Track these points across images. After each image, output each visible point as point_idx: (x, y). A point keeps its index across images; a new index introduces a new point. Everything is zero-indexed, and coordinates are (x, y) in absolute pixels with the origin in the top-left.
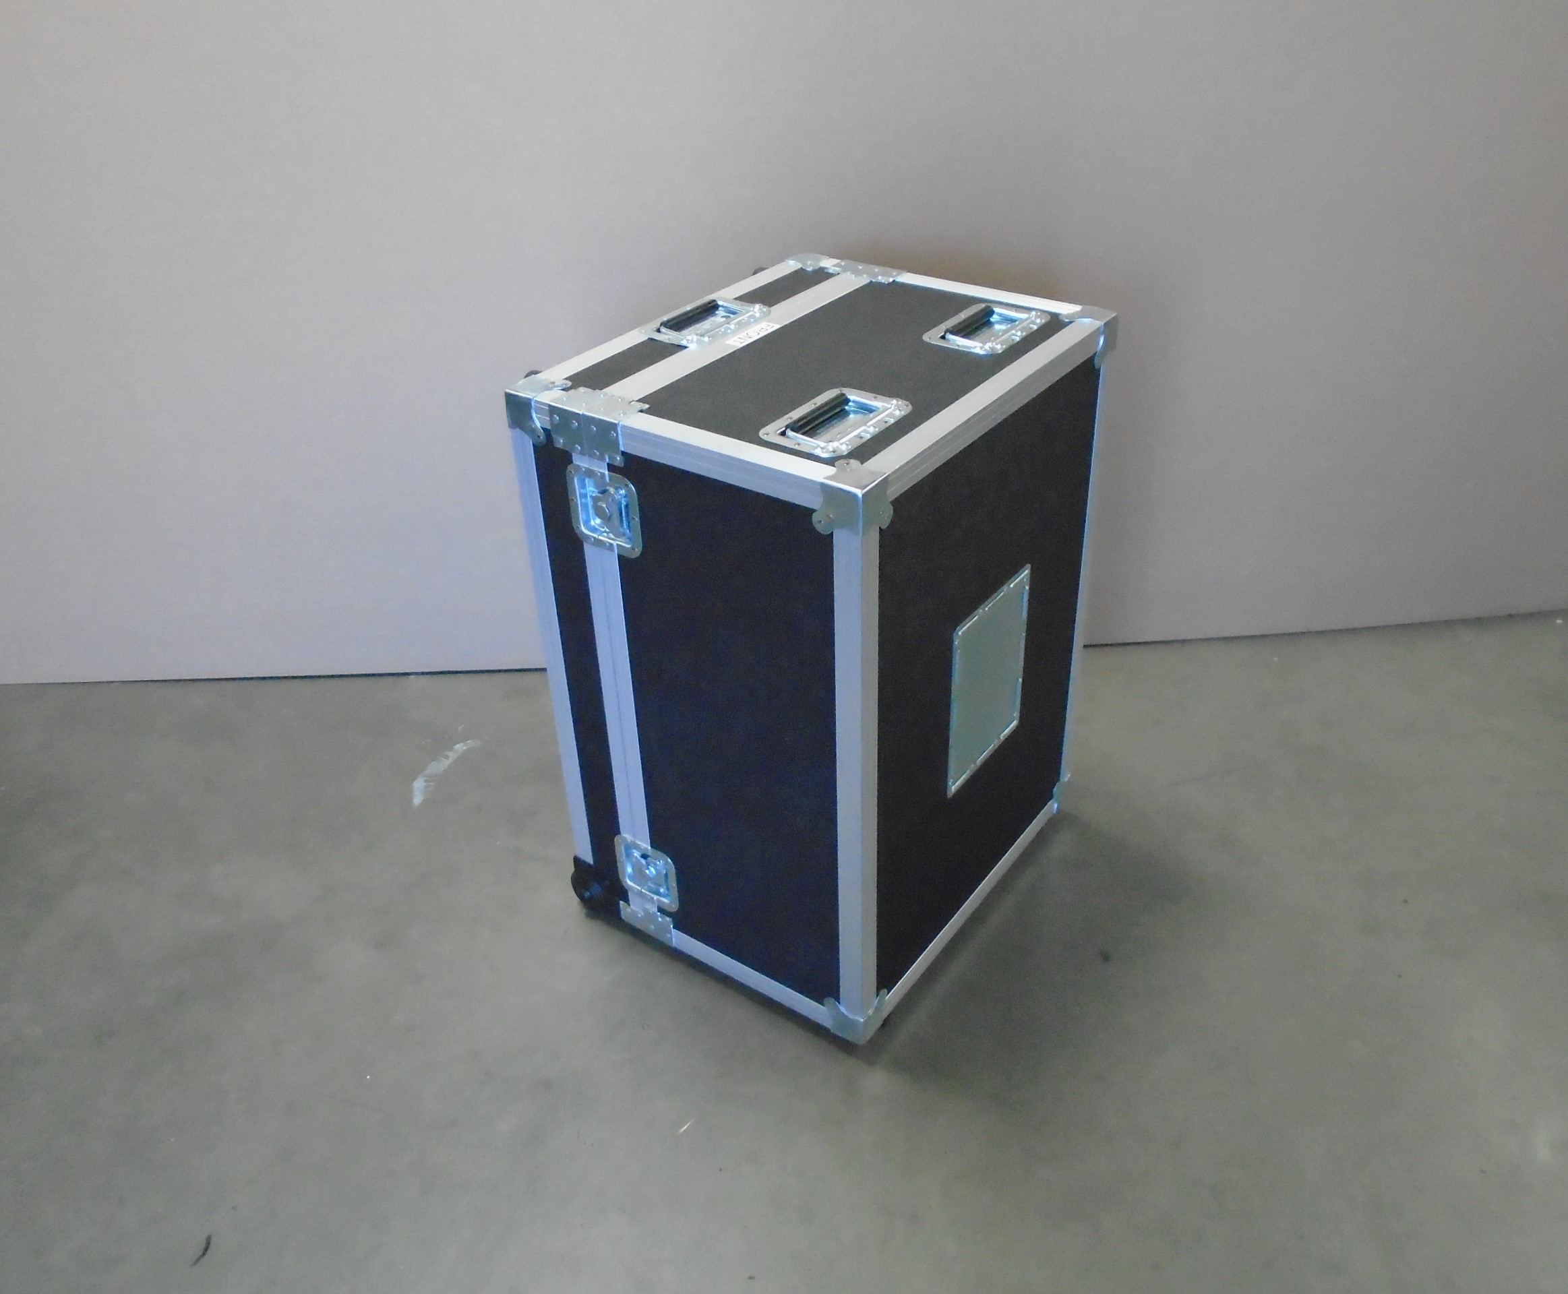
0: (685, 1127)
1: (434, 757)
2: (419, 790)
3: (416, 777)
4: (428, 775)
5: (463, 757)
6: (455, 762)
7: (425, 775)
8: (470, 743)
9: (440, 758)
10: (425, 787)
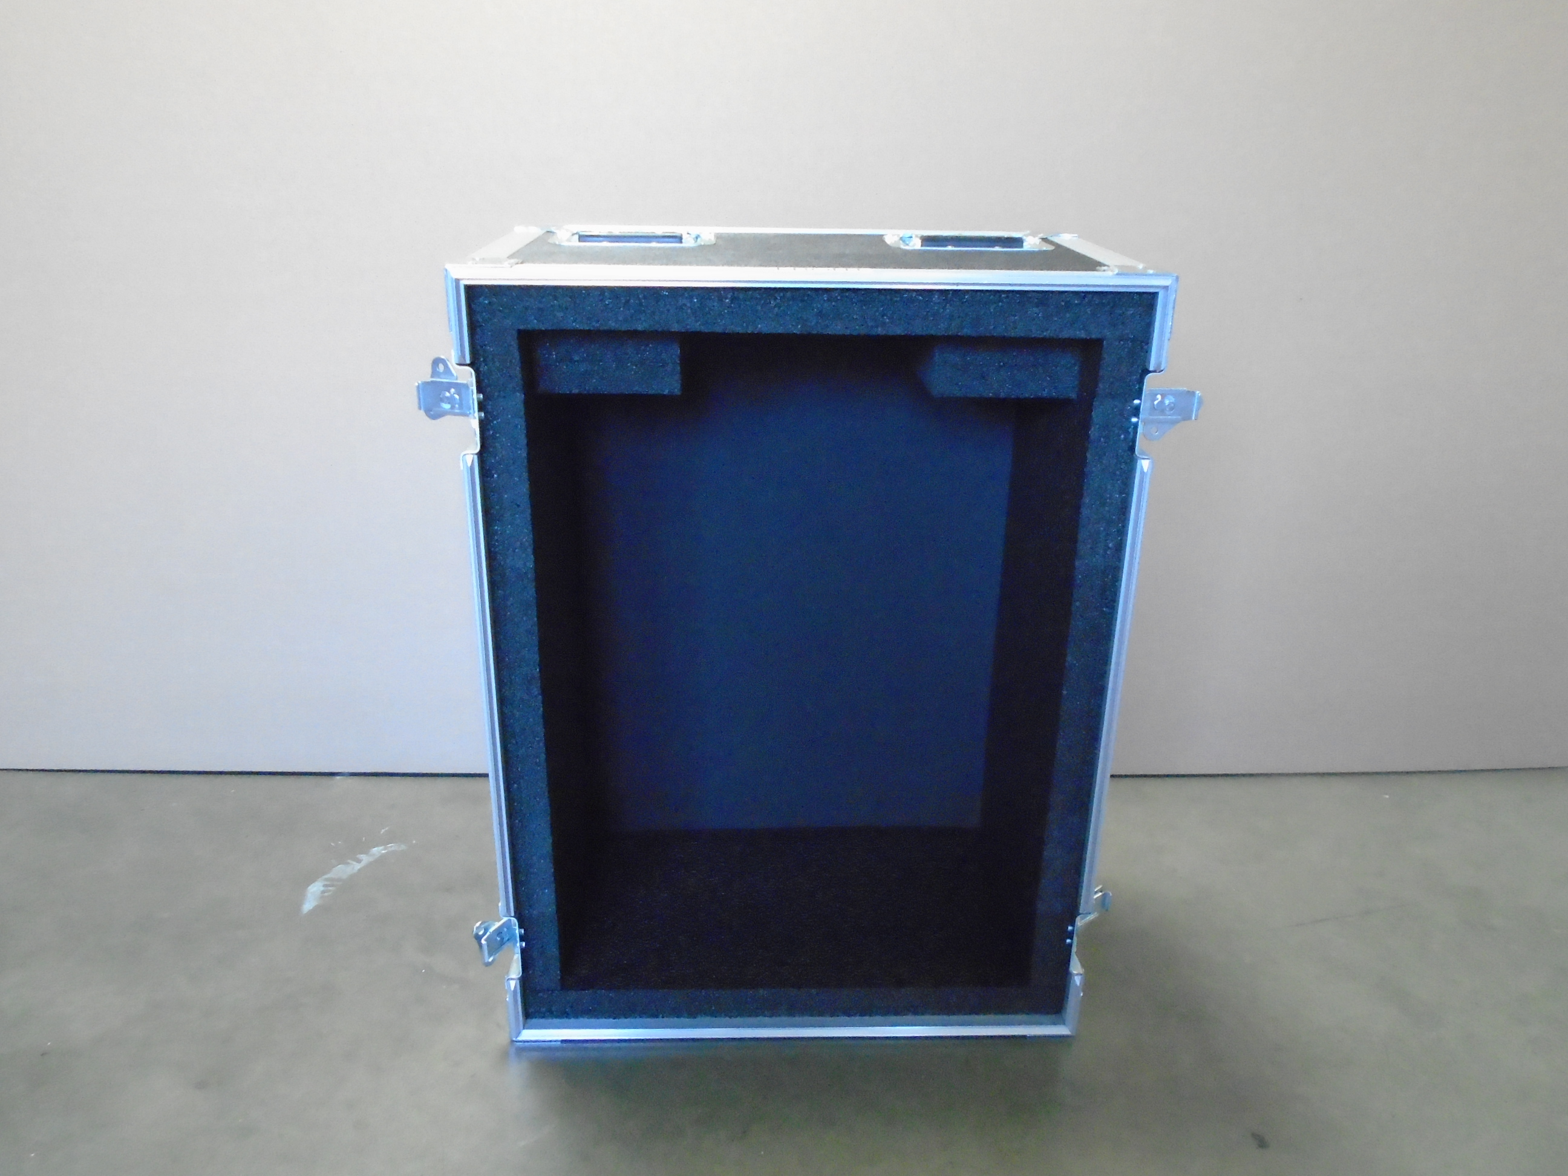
1: (342, 860)
2: (313, 894)
3: (313, 881)
4: (332, 880)
5: (381, 860)
6: (370, 864)
7: (326, 880)
8: (392, 847)
9: (349, 861)
10: (323, 892)
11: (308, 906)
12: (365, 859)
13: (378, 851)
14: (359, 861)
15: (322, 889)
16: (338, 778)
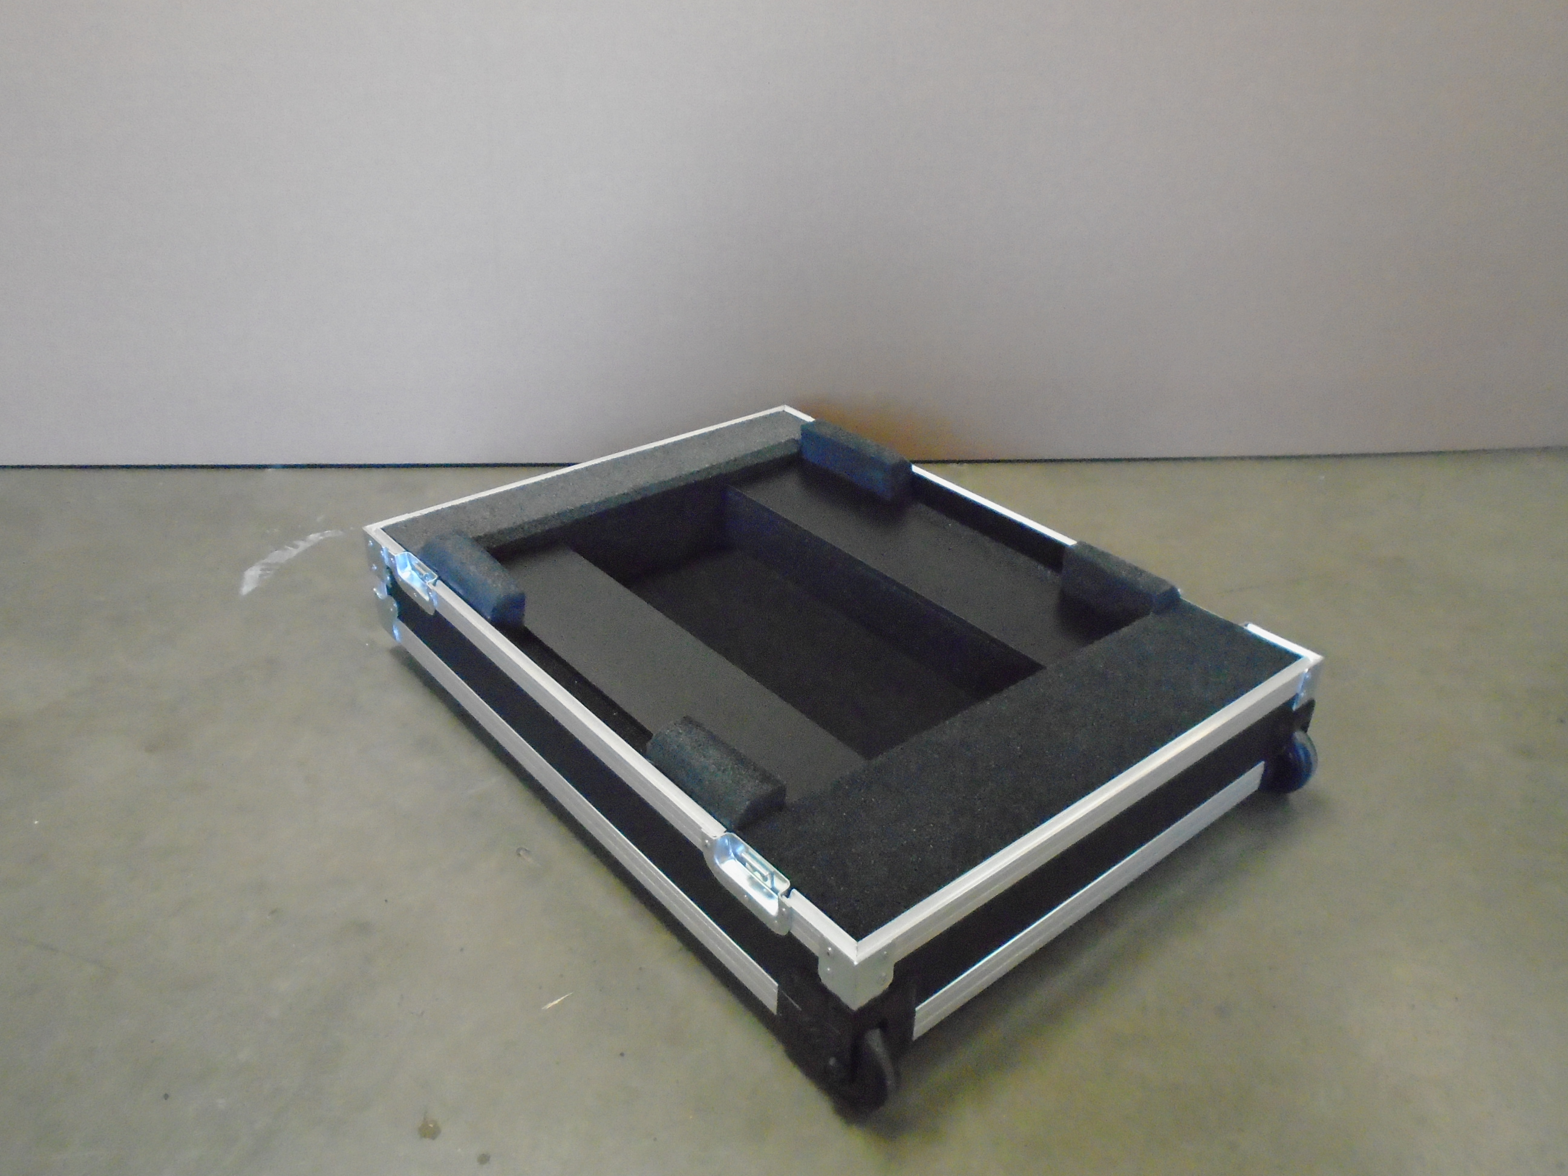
0: (556, 1002)
1: (279, 545)
2: (251, 579)
3: (251, 565)
4: (267, 564)
5: (317, 547)
6: (306, 551)
7: (263, 564)
8: (328, 533)
9: (286, 547)
10: (261, 576)
11: (246, 589)
12: (302, 545)
13: (314, 537)
14: (295, 547)
15: (260, 572)
16: (270, 470)
